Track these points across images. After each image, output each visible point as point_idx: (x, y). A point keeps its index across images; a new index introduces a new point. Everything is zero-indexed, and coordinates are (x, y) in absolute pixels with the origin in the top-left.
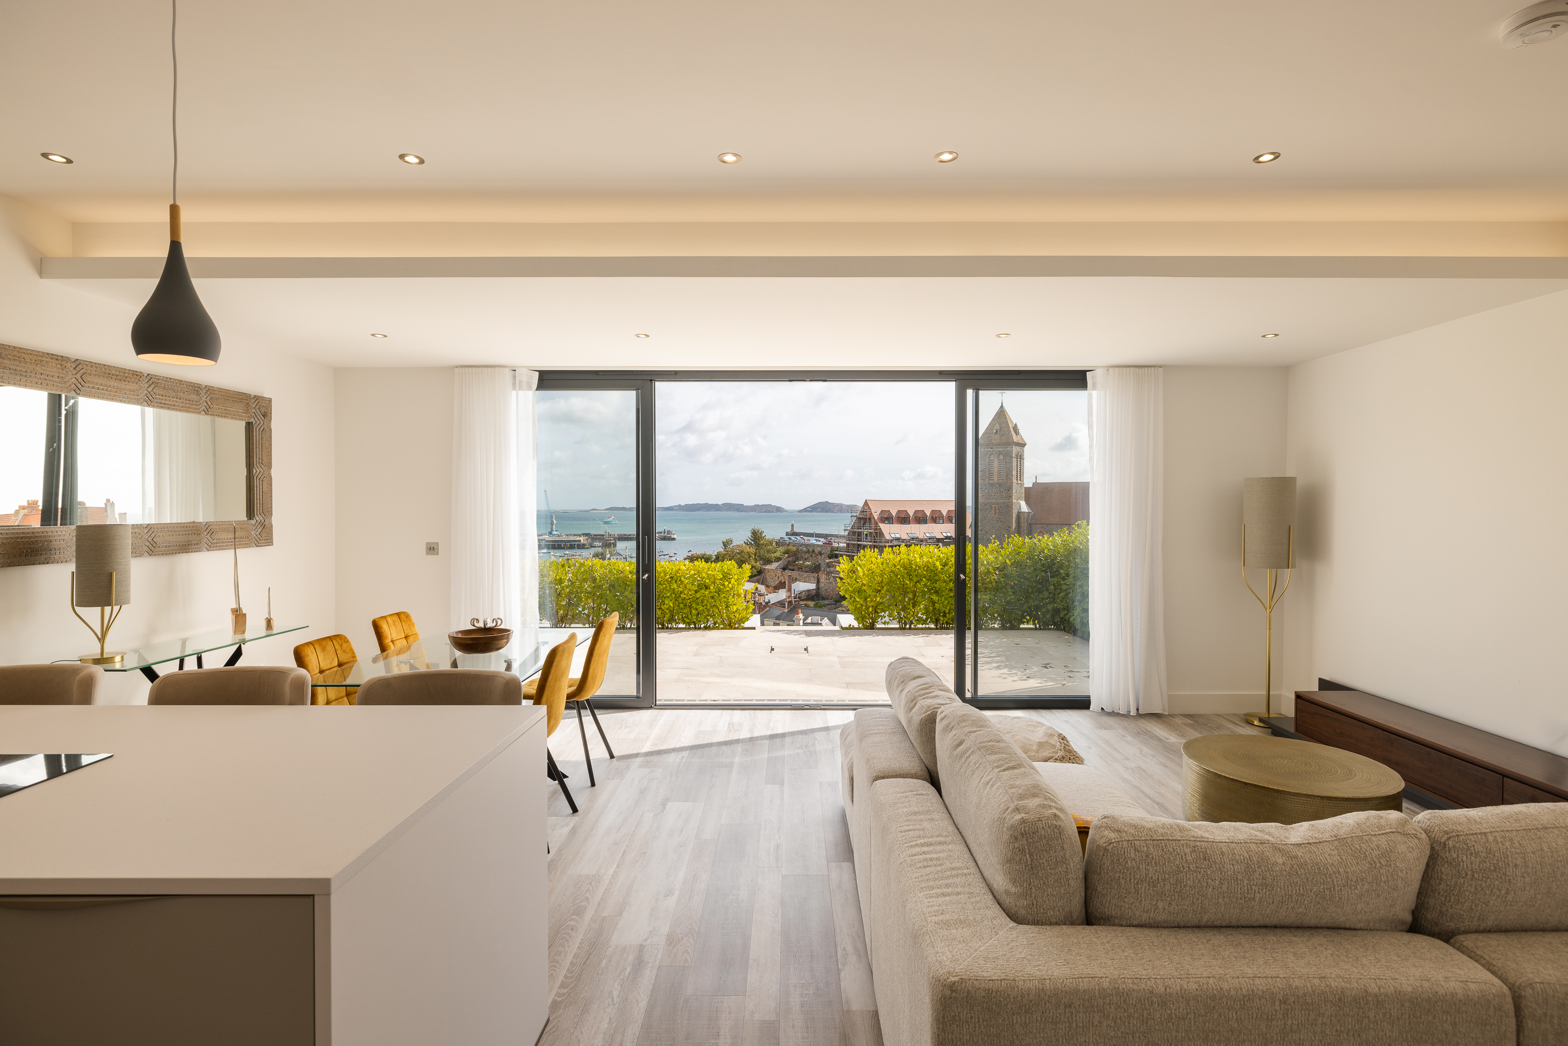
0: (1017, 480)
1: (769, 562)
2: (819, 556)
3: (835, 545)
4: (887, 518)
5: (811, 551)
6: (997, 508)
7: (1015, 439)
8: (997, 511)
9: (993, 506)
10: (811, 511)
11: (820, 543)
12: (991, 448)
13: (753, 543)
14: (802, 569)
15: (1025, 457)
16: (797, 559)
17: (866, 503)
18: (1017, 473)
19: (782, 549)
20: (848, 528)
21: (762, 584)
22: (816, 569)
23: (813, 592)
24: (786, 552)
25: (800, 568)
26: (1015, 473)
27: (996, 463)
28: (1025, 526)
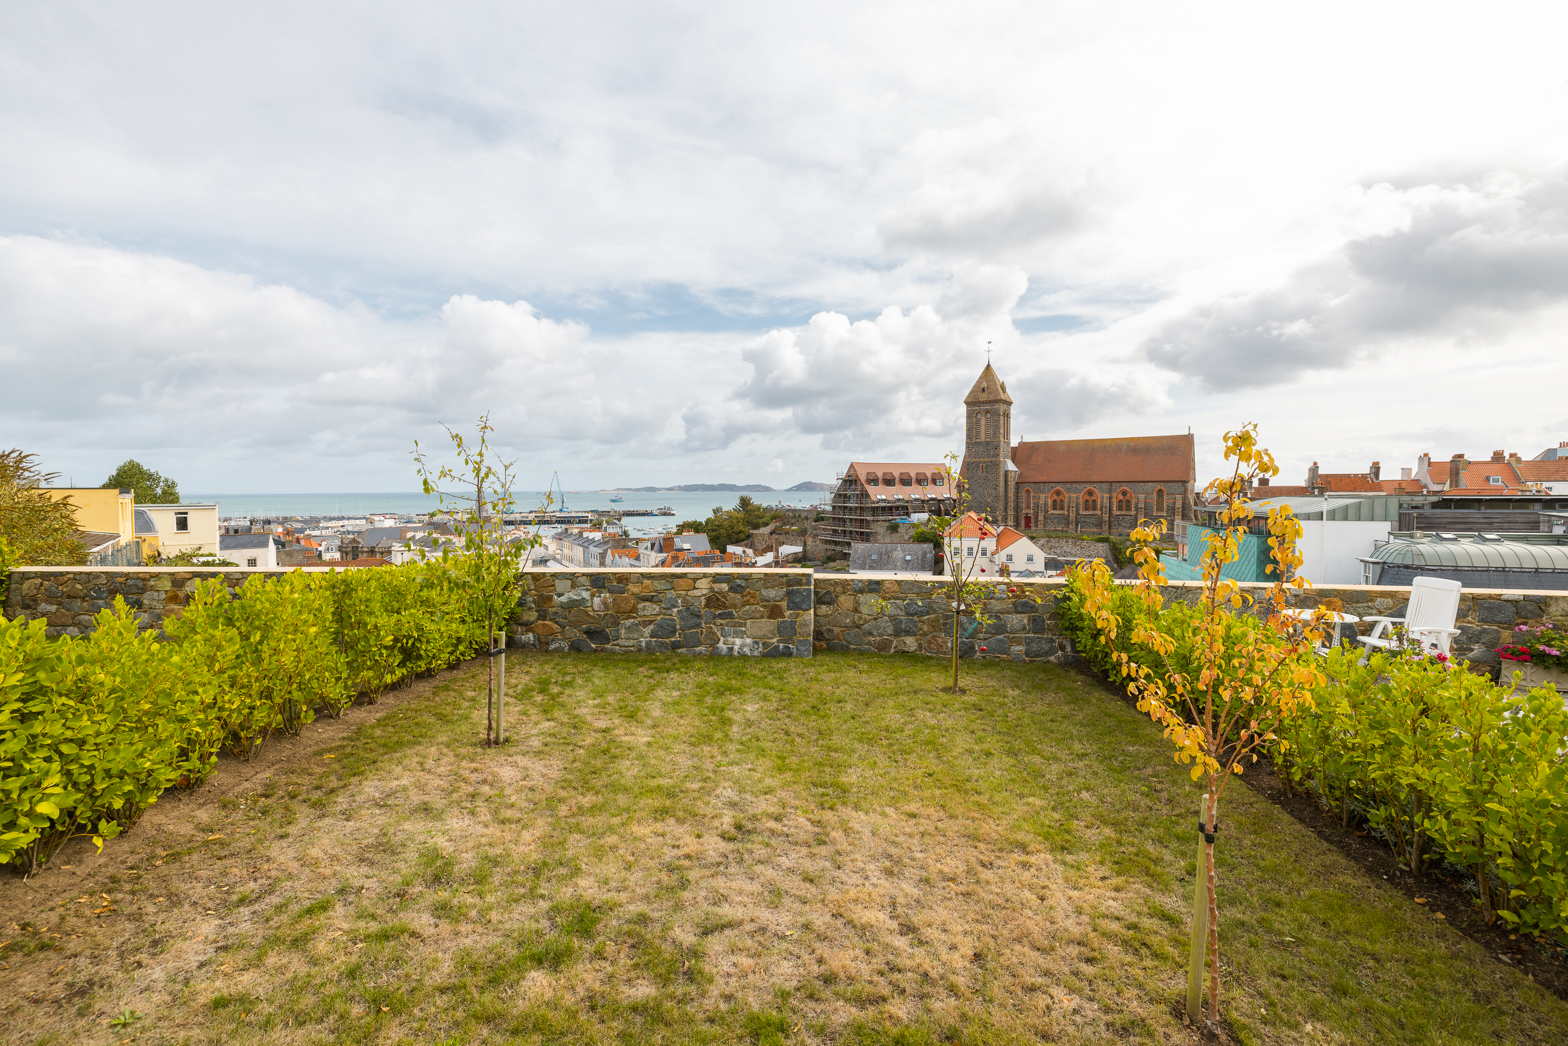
0: (1004, 440)
1: (757, 527)
2: (805, 521)
3: (821, 508)
4: (873, 481)
5: (797, 516)
6: (985, 467)
7: (1002, 396)
8: (984, 470)
9: (980, 464)
10: (798, 490)
11: (807, 509)
12: (978, 406)
13: (742, 510)
14: (789, 533)
15: (1011, 415)
16: (784, 524)
17: (853, 466)
18: (1004, 432)
19: (768, 514)
20: (835, 491)
21: (751, 547)
22: (803, 532)
23: (800, 555)
24: (774, 518)
25: (787, 533)
26: (1002, 431)
27: (983, 422)
28: (1012, 484)
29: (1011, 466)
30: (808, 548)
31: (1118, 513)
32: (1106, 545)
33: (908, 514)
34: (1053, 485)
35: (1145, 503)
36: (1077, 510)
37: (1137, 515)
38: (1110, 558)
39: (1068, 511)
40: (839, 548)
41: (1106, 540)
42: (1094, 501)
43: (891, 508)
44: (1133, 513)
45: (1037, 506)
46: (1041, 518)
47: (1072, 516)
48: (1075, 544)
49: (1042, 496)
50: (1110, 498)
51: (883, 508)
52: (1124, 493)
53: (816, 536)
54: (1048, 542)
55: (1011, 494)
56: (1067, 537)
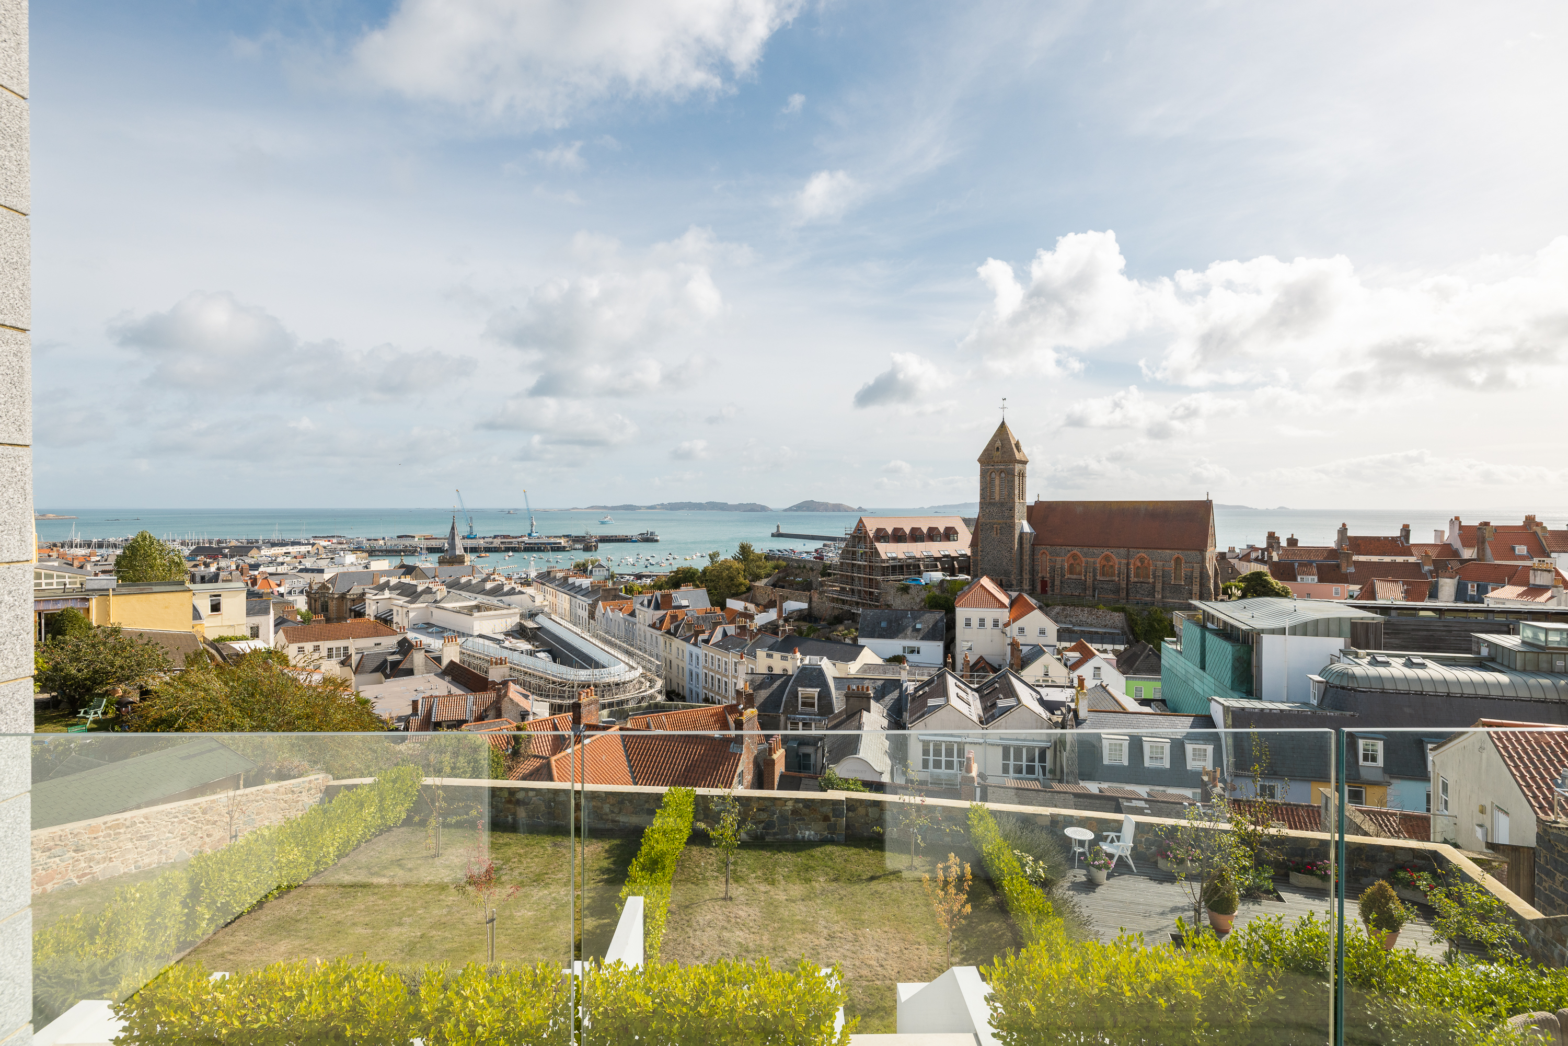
0: (1019, 498)
1: (757, 577)
2: (810, 573)
3: (828, 562)
4: (883, 537)
5: (802, 567)
6: (999, 528)
7: (1017, 456)
8: (999, 531)
9: (995, 526)
12: (993, 466)
13: (741, 558)
14: (792, 586)
15: (1027, 475)
16: (788, 575)
17: (861, 521)
18: (1019, 492)
19: (770, 564)
21: (751, 602)
22: (807, 586)
23: (805, 612)
24: (777, 568)
26: (1017, 488)
27: (997, 482)
28: (1027, 546)
29: (1027, 528)
30: (814, 605)
31: (1136, 580)
32: (1122, 615)
33: (920, 573)
34: (1069, 548)
35: (1163, 571)
36: (1095, 576)
37: (1154, 582)
38: (1126, 629)
39: (1085, 576)
40: (846, 607)
41: (1122, 610)
42: (1112, 566)
43: (901, 567)
44: (1151, 580)
45: (1053, 569)
46: (1057, 582)
47: (1089, 581)
48: (1090, 613)
49: (1059, 559)
50: (1128, 564)
51: (894, 567)
52: (1142, 560)
54: (1063, 610)
55: (1026, 557)
56: (1083, 606)
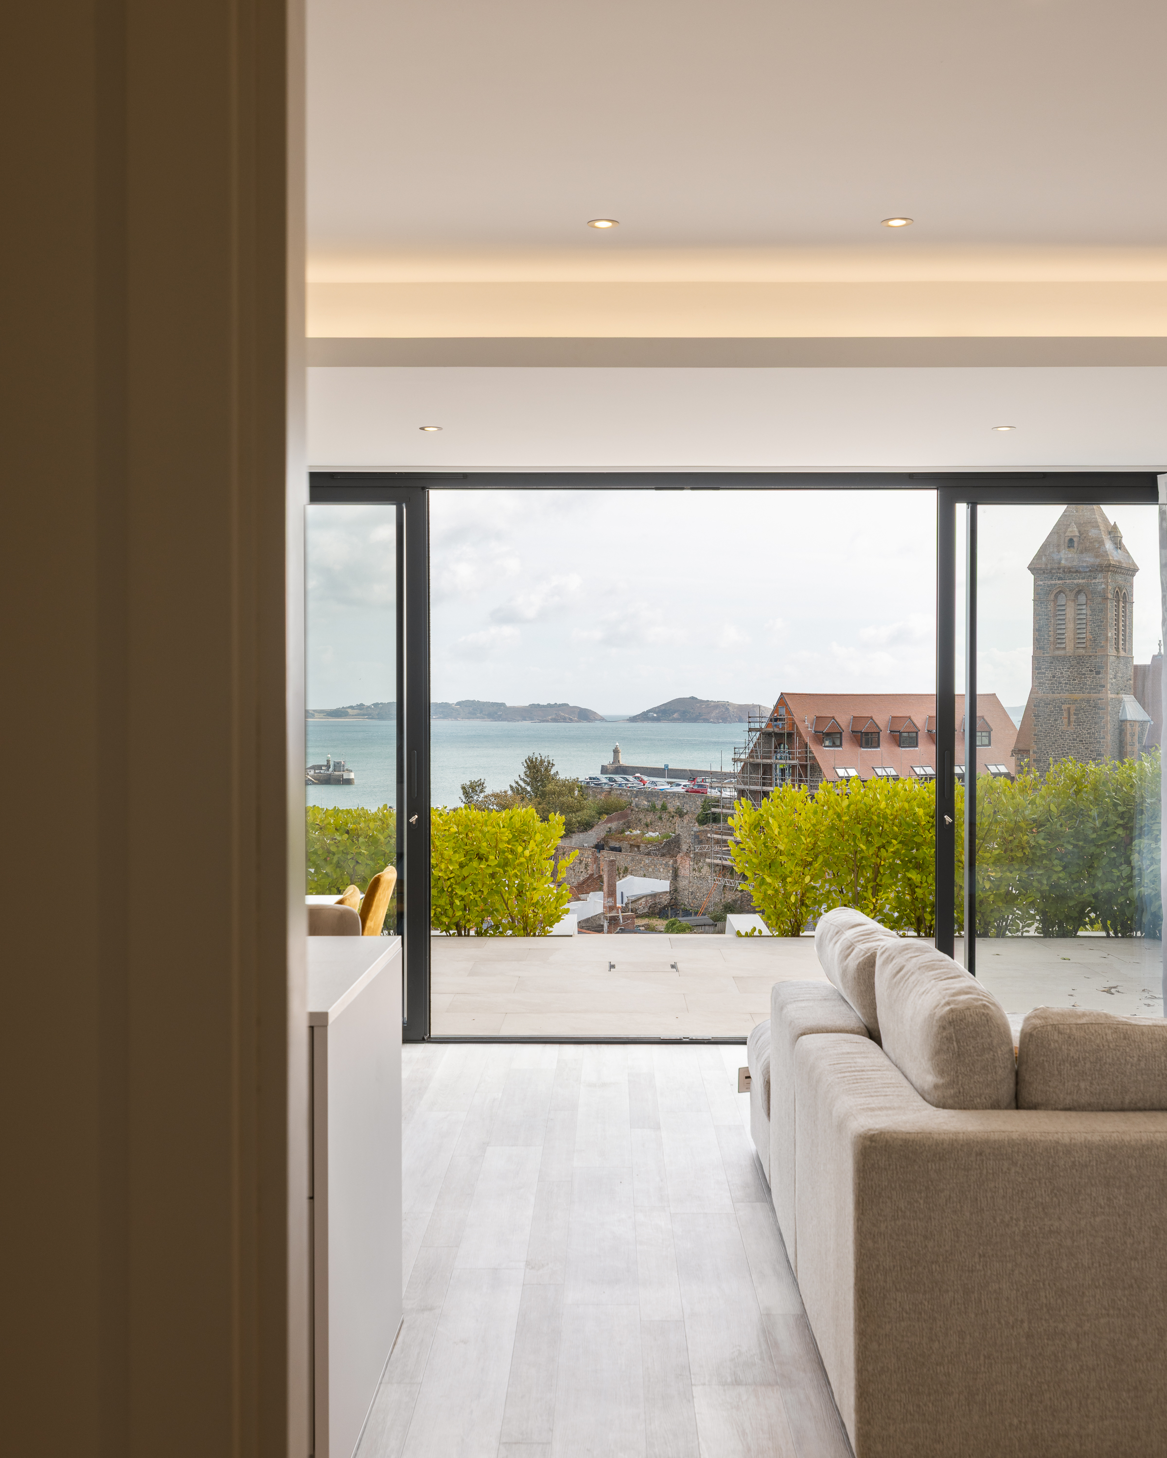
0: (1117, 649)
2: (677, 819)
3: (713, 793)
4: (829, 735)
5: (659, 807)
6: (1072, 712)
7: (1115, 556)
8: (1073, 718)
9: (1065, 707)
10: (657, 720)
11: (680, 789)
12: (1060, 579)
13: (529, 789)
14: (638, 847)
15: (1135, 598)
16: (629, 826)
17: (783, 700)
18: (1117, 635)
19: (596, 803)
20: (743, 757)
22: (670, 848)
23: (665, 901)
24: (605, 810)
25: (635, 846)
26: (1111, 634)
27: (1069, 615)
28: (1134, 750)
29: (1133, 711)
30: (682, 881)
53: (698, 857)
